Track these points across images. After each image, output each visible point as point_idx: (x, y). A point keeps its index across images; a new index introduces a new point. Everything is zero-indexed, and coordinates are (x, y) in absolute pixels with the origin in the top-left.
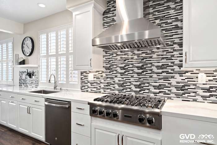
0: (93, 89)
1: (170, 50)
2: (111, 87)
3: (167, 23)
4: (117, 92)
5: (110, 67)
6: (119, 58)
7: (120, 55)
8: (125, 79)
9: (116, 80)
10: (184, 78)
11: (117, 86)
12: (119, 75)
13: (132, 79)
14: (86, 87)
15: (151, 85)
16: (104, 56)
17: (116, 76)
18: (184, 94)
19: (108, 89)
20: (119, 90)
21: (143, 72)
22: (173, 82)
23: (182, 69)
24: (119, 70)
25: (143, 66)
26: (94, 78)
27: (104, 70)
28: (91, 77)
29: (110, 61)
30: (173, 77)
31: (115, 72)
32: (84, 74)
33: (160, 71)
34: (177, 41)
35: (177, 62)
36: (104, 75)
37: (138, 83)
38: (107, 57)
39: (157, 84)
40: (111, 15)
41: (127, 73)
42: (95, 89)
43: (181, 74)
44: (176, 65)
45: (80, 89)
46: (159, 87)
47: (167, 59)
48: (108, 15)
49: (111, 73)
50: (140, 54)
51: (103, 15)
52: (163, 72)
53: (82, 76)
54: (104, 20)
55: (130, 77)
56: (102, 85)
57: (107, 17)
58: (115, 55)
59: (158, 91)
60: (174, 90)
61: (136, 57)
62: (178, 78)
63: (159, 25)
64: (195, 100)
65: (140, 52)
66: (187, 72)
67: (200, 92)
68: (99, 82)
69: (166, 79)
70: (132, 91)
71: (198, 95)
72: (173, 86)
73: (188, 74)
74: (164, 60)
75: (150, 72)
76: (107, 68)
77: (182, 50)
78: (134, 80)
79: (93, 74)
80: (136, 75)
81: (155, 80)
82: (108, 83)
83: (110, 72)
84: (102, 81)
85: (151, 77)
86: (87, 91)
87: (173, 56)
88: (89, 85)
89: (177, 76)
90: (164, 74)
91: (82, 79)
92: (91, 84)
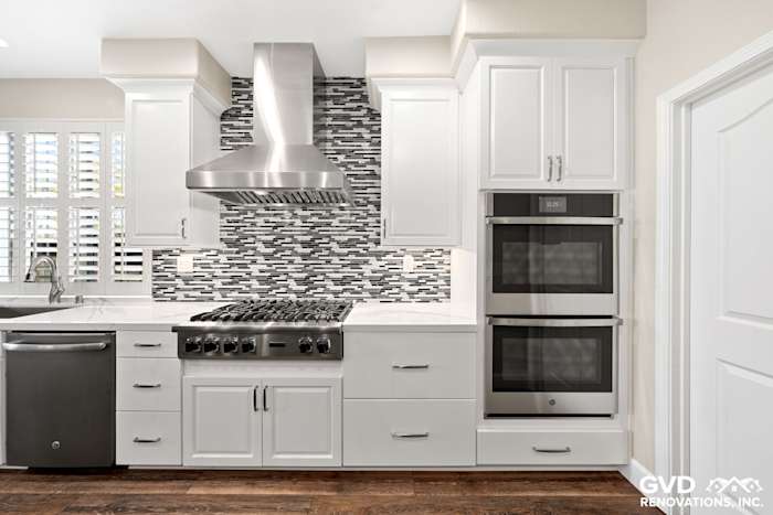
0: (192, 294)
1: (362, 213)
2: (242, 285)
3: (356, 164)
4: (256, 297)
5: (238, 240)
6: (260, 221)
7: (263, 215)
8: (274, 267)
9: (254, 269)
10: (382, 263)
11: (255, 284)
12: (261, 259)
13: (290, 268)
14: (171, 289)
15: (328, 278)
16: (222, 216)
17: (254, 262)
18: (383, 290)
19: (233, 290)
20: (260, 292)
21: (313, 253)
22: (367, 271)
23: (380, 248)
24: (261, 248)
25: (312, 240)
26: (195, 265)
27: (223, 247)
28: (185, 264)
29: (238, 227)
30: (366, 262)
31: (251, 252)
32: (165, 256)
33: (346, 251)
34: (373, 198)
35: (373, 236)
36: (223, 258)
37: (304, 275)
38: (230, 218)
39: (340, 276)
40: (242, 124)
41: (278, 255)
42: (198, 294)
43: (379, 255)
44: (371, 240)
45: (151, 297)
46: (341, 282)
47: (358, 229)
48: (236, 123)
49: (241, 255)
50: (307, 217)
51: (222, 119)
52: (350, 253)
53: (159, 263)
54: (223, 132)
55: (286, 262)
56: (218, 284)
57: (232, 127)
58: (250, 215)
59: (340, 288)
60: (368, 285)
61: (298, 222)
62: (375, 264)
63: (343, 165)
64: (398, 300)
65: (309, 213)
66: (387, 253)
67: (406, 286)
68: (207, 276)
69: (355, 265)
70: (289, 291)
71: (403, 291)
72: (366, 278)
73: (389, 257)
74: (352, 232)
75: (327, 252)
76: (229, 243)
77: (379, 215)
78: (295, 269)
79: (192, 256)
80: (298, 260)
81: (335, 269)
82: (232, 277)
83: (238, 253)
84: (219, 272)
85: (328, 262)
86: (174, 299)
87: (366, 224)
88: (180, 283)
89: (372, 260)
90: (352, 257)
91: (155, 269)
92: (186, 281)
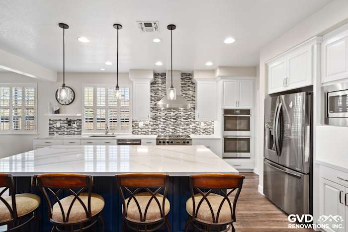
2: (157, 130)
3: (188, 97)
5: (156, 118)
8: (166, 125)
9: (160, 126)
10: (195, 124)
11: (160, 130)
12: (162, 123)
13: (170, 125)
14: (137, 131)
15: (180, 128)
16: (151, 111)
17: (160, 124)
20: (162, 132)
21: (176, 121)
22: (191, 126)
24: (162, 120)
25: (176, 118)
26: (144, 125)
27: (151, 120)
28: (141, 124)
29: (156, 114)
30: (191, 124)
31: (159, 121)
32: (135, 122)
33: (185, 121)
35: (193, 117)
36: (151, 123)
37: (174, 127)
38: (153, 112)
41: (167, 122)
42: (145, 133)
43: (194, 122)
46: (184, 129)
47: (189, 115)
49: (157, 122)
51: (151, 84)
53: (134, 124)
56: (150, 130)
57: (154, 87)
59: (184, 131)
60: (191, 130)
61: (172, 113)
62: (193, 124)
63: (184, 97)
64: (200, 134)
66: (196, 121)
67: (202, 131)
68: (147, 128)
69: (188, 125)
70: (170, 132)
72: (191, 128)
73: (197, 123)
74: (187, 116)
75: (180, 121)
76: (153, 119)
77: (195, 111)
78: (171, 126)
79: (143, 122)
80: (172, 123)
81: (182, 125)
82: (154, 128)
83: (155, 121)
84: (150, 127)
85: (180, 124)
86: (138, 134)
87: (191, 114)
89: (192, 123)
90: (187, 122)
91: (133, 126)
92: (141, 129)
